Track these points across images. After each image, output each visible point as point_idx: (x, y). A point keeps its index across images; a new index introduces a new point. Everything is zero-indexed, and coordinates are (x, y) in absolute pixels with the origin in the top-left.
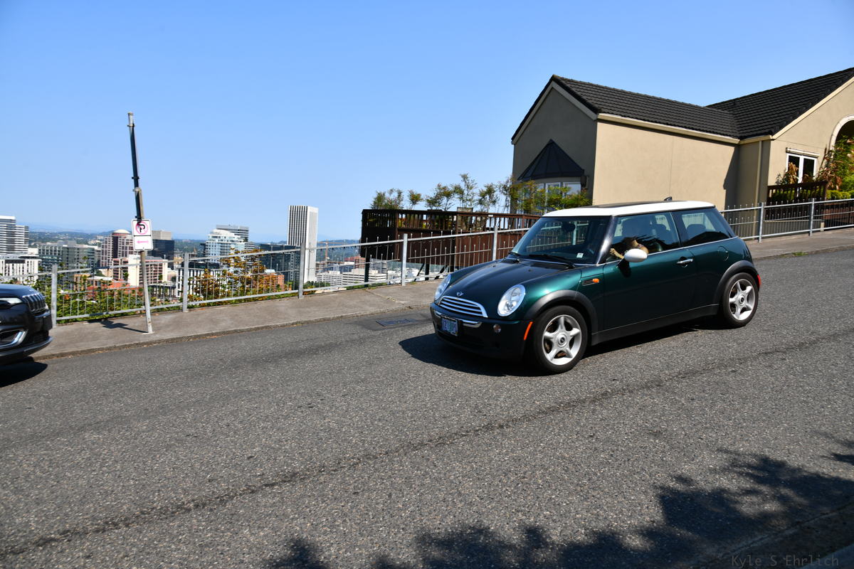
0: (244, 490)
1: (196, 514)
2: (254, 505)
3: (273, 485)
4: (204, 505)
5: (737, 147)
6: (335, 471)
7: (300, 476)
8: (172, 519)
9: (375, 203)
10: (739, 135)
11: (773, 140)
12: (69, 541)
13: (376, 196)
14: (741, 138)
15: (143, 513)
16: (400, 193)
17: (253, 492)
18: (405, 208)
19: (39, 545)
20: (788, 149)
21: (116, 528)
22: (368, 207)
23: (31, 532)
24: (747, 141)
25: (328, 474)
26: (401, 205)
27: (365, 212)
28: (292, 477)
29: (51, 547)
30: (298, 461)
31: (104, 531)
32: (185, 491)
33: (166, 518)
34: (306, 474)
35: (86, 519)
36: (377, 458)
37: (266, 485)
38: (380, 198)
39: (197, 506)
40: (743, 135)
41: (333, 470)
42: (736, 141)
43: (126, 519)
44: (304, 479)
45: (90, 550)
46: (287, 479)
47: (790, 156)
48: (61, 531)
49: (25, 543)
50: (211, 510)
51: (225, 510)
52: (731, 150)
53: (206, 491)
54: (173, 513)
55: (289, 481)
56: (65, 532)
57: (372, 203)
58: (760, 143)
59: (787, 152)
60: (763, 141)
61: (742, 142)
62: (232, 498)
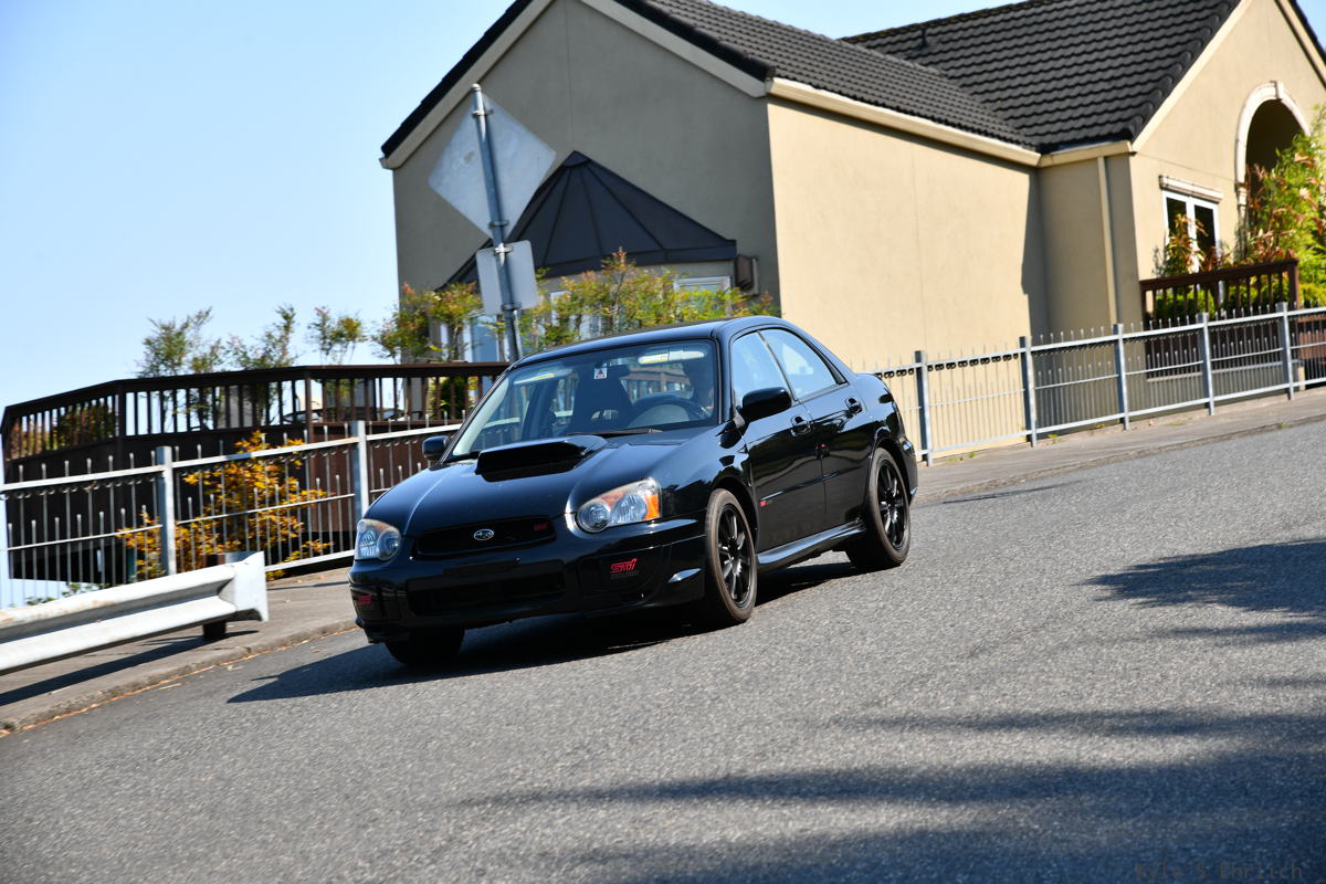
5: (1034, 172)
10: (1036, 141)
11: (1134, 153)
14: (1045, 149)
20: (1165, 181)
24: (1061, 156)
40: (1047, 139)
42: (1032, 157)
47: (1169, 200)
52: (1023, 180)
58: (1101, 162)
59: (1163, 187)
60: (1106, 158)
61: (1047, 161)
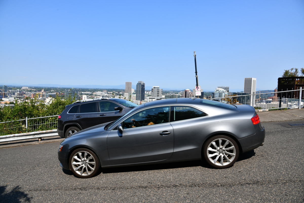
0: (238, 184)
1: (221, 188)
2: (243, 190)
3: (249, 184)
4: (224, 186)
6: (276, 184)
7: (260, 183)
8: (213, 188)
9: (284, 75)
12: (182, 187)
13: (284, 72)
15: (203, 184)
16: (296, 70)
17: (242, 185)
18: (299, 76)
19: (174, 187)
21: (196, 187)
22: (281, 77)
23: (171, 182)
25: (273, 184)
26: (297, 75)
27: (279, 79)
28: (257, 182)
29: (177, 188)
30: (259, 177)
31: (192, 187)
32: (217, 179)
33: (211, 187)
34: (263, 183)
35: (186, 181)
36: (295, 182)
37: (247, 184)
38: (287, 72)
39: (221, 185)
41: (275, 183)
43: (198, 184)
44: (262, 184)
45: (188, 192)
46: (255, 183)
48: (179, 184)
49: (170, 185)
50: (226, 188)
51: (232, 189)
53: (224, 181)
54: (213, 186)
55: (256, 184)
56: (181, 184)
57: (283, 75)
62: (234, 185)
